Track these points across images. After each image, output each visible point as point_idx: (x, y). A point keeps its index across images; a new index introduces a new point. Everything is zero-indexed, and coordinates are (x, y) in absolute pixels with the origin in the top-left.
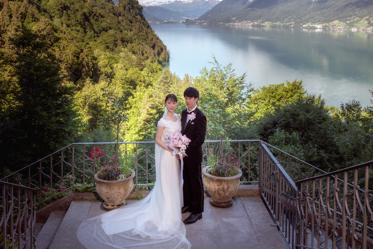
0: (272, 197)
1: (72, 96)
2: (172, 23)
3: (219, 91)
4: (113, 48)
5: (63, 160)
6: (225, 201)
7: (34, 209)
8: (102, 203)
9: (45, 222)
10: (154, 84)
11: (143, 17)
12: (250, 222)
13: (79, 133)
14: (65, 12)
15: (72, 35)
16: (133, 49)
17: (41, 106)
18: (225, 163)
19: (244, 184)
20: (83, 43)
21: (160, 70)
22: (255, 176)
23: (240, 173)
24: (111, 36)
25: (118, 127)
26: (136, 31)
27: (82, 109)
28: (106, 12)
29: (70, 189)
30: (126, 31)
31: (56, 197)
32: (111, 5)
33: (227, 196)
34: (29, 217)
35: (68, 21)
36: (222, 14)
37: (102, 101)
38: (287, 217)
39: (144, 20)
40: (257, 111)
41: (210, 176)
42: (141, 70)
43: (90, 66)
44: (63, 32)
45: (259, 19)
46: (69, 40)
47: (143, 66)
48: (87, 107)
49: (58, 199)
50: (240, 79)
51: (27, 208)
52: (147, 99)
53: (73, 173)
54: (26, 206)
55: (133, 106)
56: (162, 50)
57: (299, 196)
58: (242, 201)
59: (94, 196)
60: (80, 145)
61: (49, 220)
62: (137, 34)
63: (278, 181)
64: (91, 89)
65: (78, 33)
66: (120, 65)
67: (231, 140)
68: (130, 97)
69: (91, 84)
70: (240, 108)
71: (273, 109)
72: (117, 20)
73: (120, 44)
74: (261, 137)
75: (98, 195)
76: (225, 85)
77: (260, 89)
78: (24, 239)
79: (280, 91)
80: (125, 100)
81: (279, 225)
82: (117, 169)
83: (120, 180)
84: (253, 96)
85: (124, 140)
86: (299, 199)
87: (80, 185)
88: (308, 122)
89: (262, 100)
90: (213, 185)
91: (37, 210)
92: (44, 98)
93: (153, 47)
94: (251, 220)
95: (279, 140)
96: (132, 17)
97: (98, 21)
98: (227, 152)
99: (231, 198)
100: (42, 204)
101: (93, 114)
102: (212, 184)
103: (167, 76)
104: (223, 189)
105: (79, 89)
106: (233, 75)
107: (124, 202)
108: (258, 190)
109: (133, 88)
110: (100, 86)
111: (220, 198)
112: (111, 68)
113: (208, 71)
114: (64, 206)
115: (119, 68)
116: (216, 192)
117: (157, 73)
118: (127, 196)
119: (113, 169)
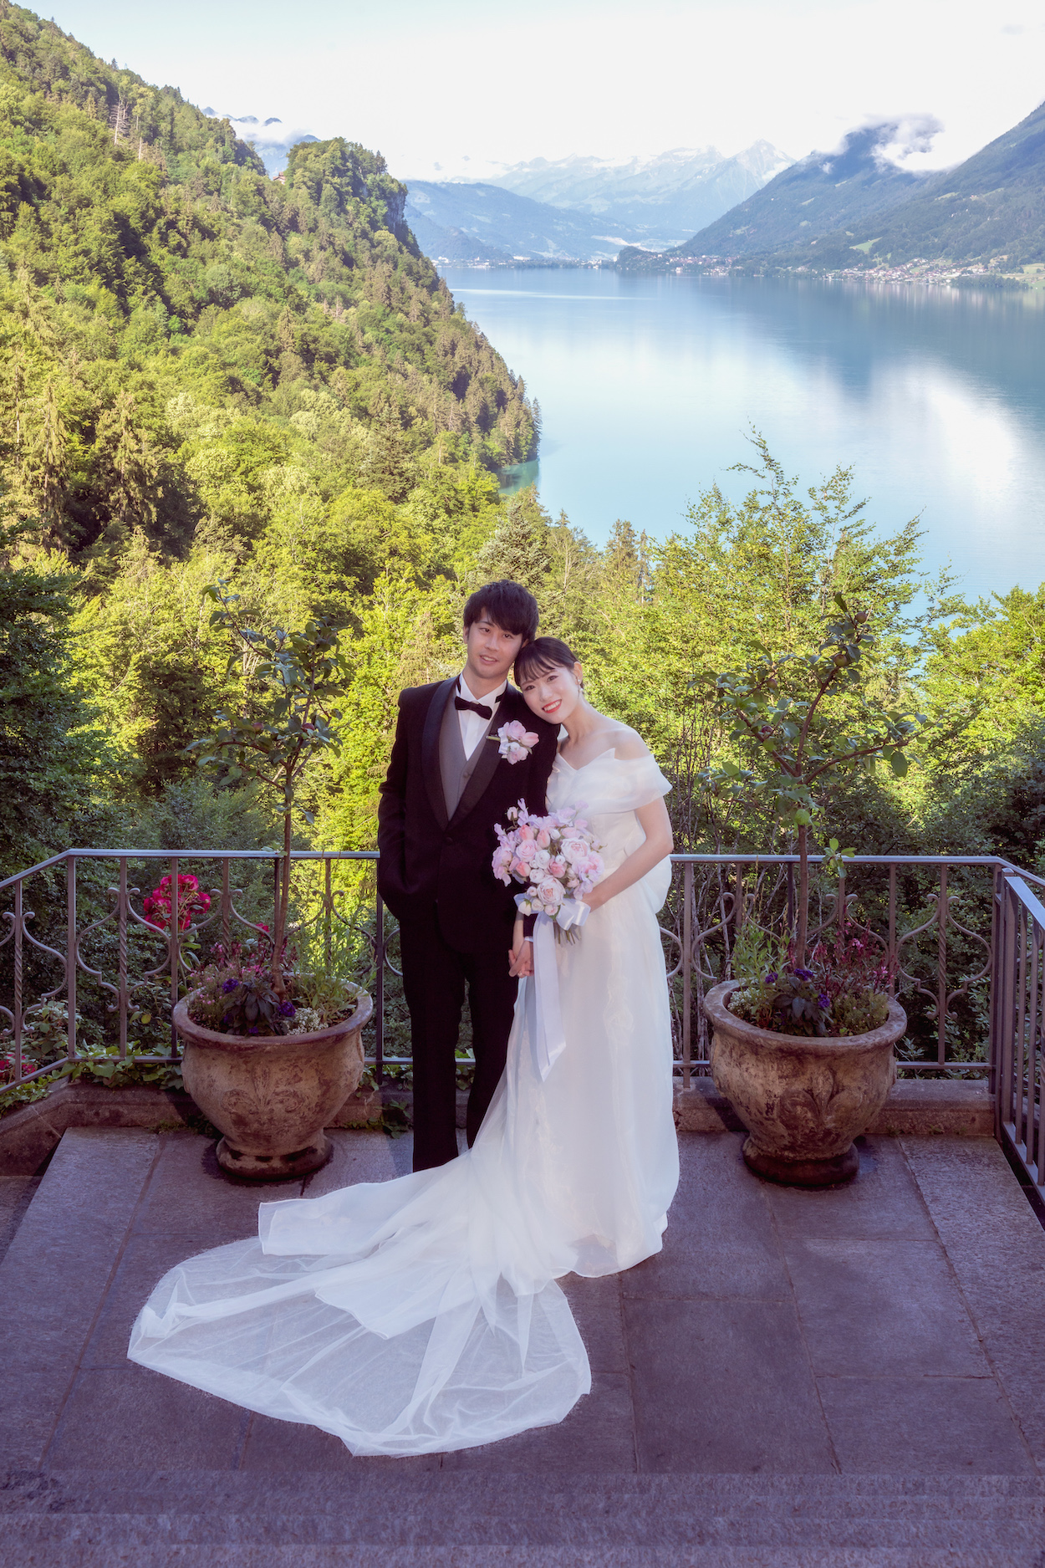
1: (62, 621)
2: (553, 266)
3: (786, 612)
4: (261, 389)
5: (20, 928)
6: (820, 1156)
8: (211, 1142)
10: (459, 568)
11: (410, 239)
12: (943, 1265)
13: (96, 800)
14: (24, 208)
15: (62, 324)
16: (358, 395)
18: (818, 969)
19: (910, 1074)
20: (112, 363)
21: (493, 499)
22: (967, 1035)
23: (898, 1018)
24: (248, 328)
25: (289, 777)
26: (371, 307)
27: (108, 685)
28: (225, 209)
29: (60, 1069)
30: (323, 306)
32: (247, 175)
33: (828, 1133)
35: (41, 255)
36: (804, 224)
37: (206, 646)
39: (415, 251)
40: (977, 712)
41: (746, 1028)
42: (399, 498)
43: (151, 476)
44: (16, 305)
45: (995, 251)
46: (46, 349)
47: (408, 480)
48: (131, 675)
50: (892, 549)
52: (425, 643)
53: (73, 993)
55: (360, 672)
56: (501, 400)
58: (906, 1158)
59: (172, 1107)
60: (100, 858)
62: (377, 323)
64: (155, 588)
65: (87, 312)
66: (292, 474)
67: (849, 856)
68: (342, 632)
69: (151, 561)
70: (891, 697)
72: (281, 251)
73: (294, 369)
74: (996, 842)
75: (194, 1104)
76: (818, 580)
77: (997, 602)
80: (323, 646)
82: (286, 982)
83: (298, 1034)
84: (956, 636)
85: (315, 842)
87: (103, 1052)
89: (1006, 656)
90: (761, 1074)
93: (459, 386)
94: (952, 1253)
96: (355, 237)
97: (184, 256)
99: (851, 1144)
101: (166, 715)
102: (753, 1071)
103: (526, 530)
104: (812, 1095)
105: (92, 588)
106: (859, 529)
107: (319, 1141)
108: (988, 1107)
109: (357, 586)
110: (197, 574)
111: (791, 1139)
112: (252, 489)
113: (732, 510)
114: (26, 1153)
115: (290, 488)
116: (775, 1112)
117: (476, 516)
118: (335, 1112)
119: (267, 979)
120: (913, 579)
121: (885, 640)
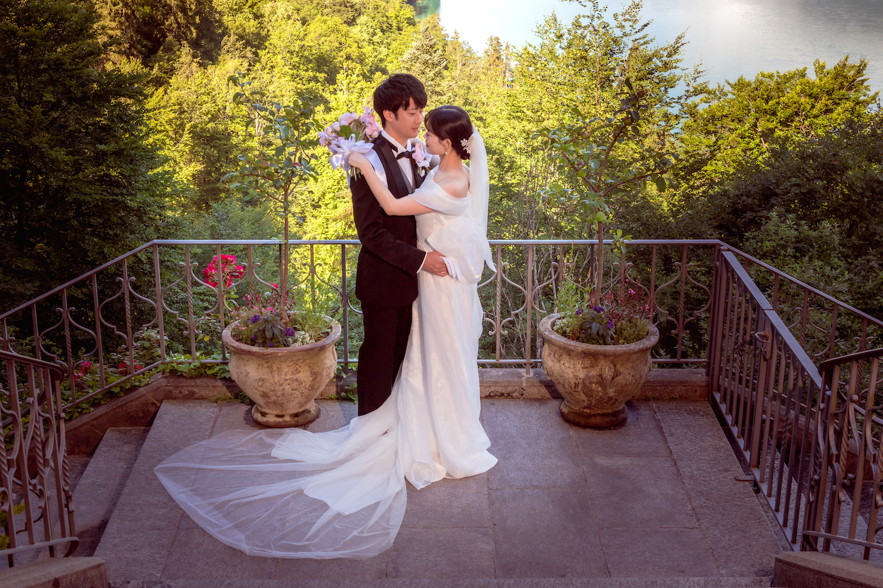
0: (745, 403)
1: (140, 102)
3: (597, 93)
5: (127, 288)
6: (605, 411)
7: (58, 418)
8: (249, 407)
9: (91, 454)
10: (389, 67)
12: (674, 470)
13: (169, 213)
17: (48, 131)
18: (607, 306)
19: (661, 365)
21: (411, 22)
22: (697, 347)
23: (654, 334)
25: (286, 196)
27: (172, 143)
29: (156, 368)
31: (117, 390)
33: (610, 398)
34: (47, 439)
37: (232, 118)
38: (785, 459)
40: (713, 155)
41: (563, 340)
42: (351, 22)
43: (191, 9)
47: (356, 10)
48: (186, 137)
49: (122, 394)
50: (665, 53)
51: (40, 415)
53: (162, 325)
54: (37, 408)
57: (826, 401)
58: (655, 412)
59: (224, 388)
61: (102, 448)
63: (765, 359)
64: (198, 82)
66: (282, 7)
67: (628, 240)
68: (317, 108)
69: (194, 65)
70: (661, 146)
71: (764, 149)
74: (721, 234)
75: (237, 386)
76: (617, 72)
77: (729, 86)
78: (41, 494)
79: (791, 95)
80: (305, 115)
81: (758, 479)
82: (289, 317)
83: (297, 346)
84: (702, 108)
86: (825, 411)
87: (182, 358)
88: (873, 191)
89: (733, 121)
90: (572, 366)
91: (66, 421)
92: (55, 106)
94: (679, 463)
95: (775, 244)
98: (614, 276)
99: (624, 405)
100: (78, 407)
101: (209, 160)
102: (567, 365)
103: (432, 42)
104: (602, 378)
105: (158, 81)
106: (645, 40)
107: (312, 406)
108: (704, 384)
109: (326, 79)
110: (224, 72)
111: (589, 403)
112: (256, 17)
113: (564, 28)
114: (141, 414)
115: (281, 16)
116: (580, 387)
117: (400, 34)
118: (321, 390)
119: (277, 315)
120: (677, 72)
121: (658, 111)
